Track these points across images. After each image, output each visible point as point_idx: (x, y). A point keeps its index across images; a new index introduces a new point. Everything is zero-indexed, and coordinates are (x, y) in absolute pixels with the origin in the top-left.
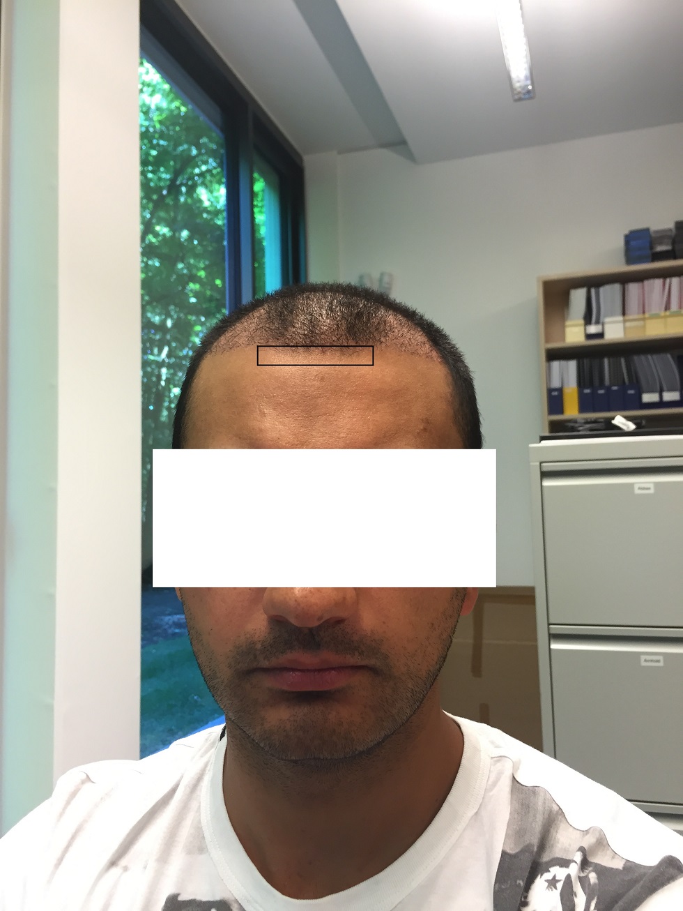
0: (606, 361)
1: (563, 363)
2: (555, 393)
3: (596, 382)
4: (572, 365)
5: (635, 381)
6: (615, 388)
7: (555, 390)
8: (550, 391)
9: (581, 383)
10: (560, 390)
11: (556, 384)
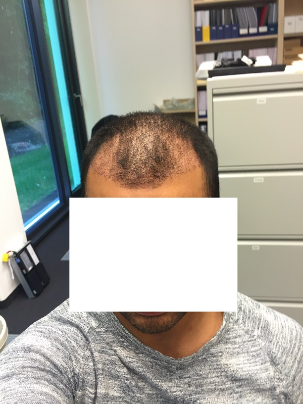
0: (223, 11)
1: (202, 12)
2: (199, 30)
3: (218, 23)
4: (207, 14)
5: (237, 22)
6: (227, 26)
7: (198, 28)
8: (196, 28)
9: (211, 24)
10: (201, 28)
11: (199, 25)
